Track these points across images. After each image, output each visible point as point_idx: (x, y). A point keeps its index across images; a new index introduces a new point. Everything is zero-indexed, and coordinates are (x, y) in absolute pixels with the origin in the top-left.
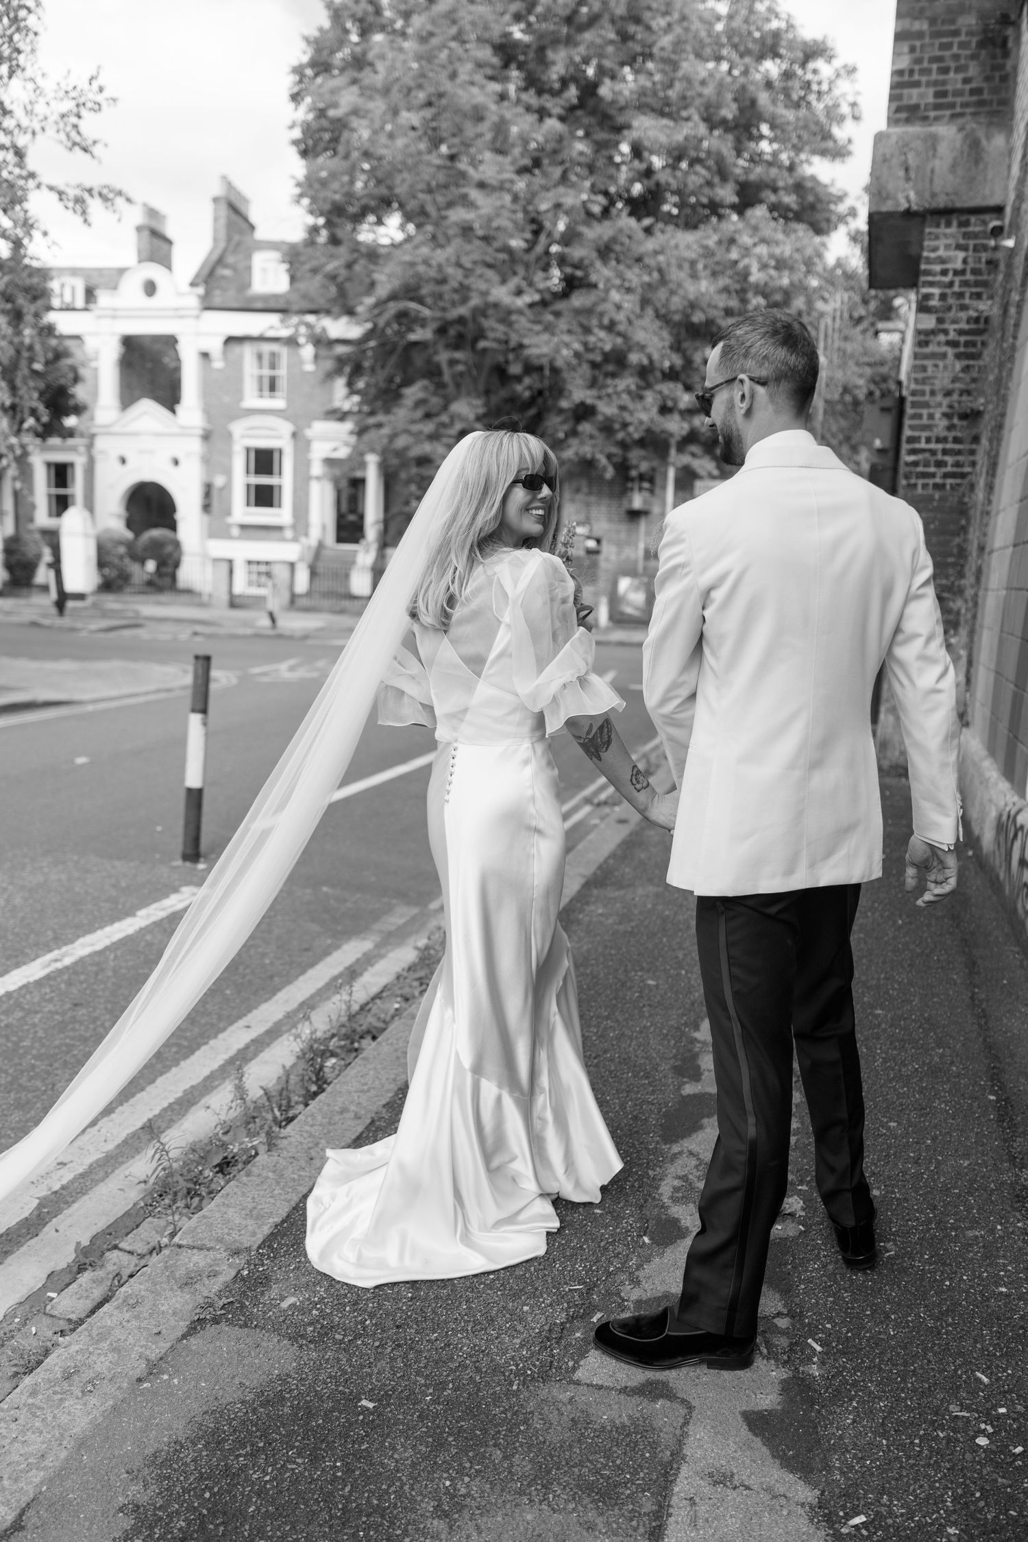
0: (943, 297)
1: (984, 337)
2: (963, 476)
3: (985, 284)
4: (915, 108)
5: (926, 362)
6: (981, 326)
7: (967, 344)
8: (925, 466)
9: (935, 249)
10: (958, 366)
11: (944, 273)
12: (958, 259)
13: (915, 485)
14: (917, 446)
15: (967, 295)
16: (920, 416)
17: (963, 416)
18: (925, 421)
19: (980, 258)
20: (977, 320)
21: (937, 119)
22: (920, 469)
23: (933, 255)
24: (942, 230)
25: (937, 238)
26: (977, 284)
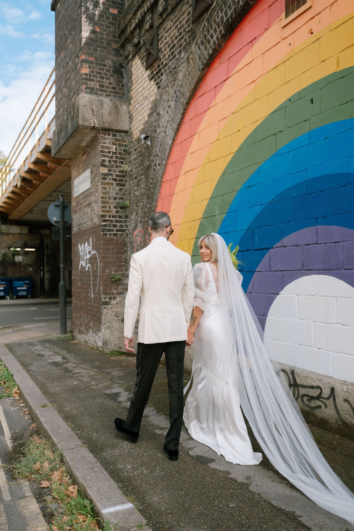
0: (110, 161)
1: (126, 178)
2: (124, 231)
3: (124, 159)
4: (92, 89)
5: (106, 186)
6: (124, 174)
7: (120, 180)
8: (109, 227)
9: (105, 143)
10: (118, 189)
11: (109, 152)
12: (113, 148)
13: (106, 234)
14: (105, 218)
15: (118, 162)
16: (106, 207)
17: (121, 208)
18: (107, 209)
19: (121, 149)
20: (123, 172)
21: (101, 95)
22: (107, 228)
23: (104, 145)
24: (106, 136)
25: (105, 139)
26: (121, 158)
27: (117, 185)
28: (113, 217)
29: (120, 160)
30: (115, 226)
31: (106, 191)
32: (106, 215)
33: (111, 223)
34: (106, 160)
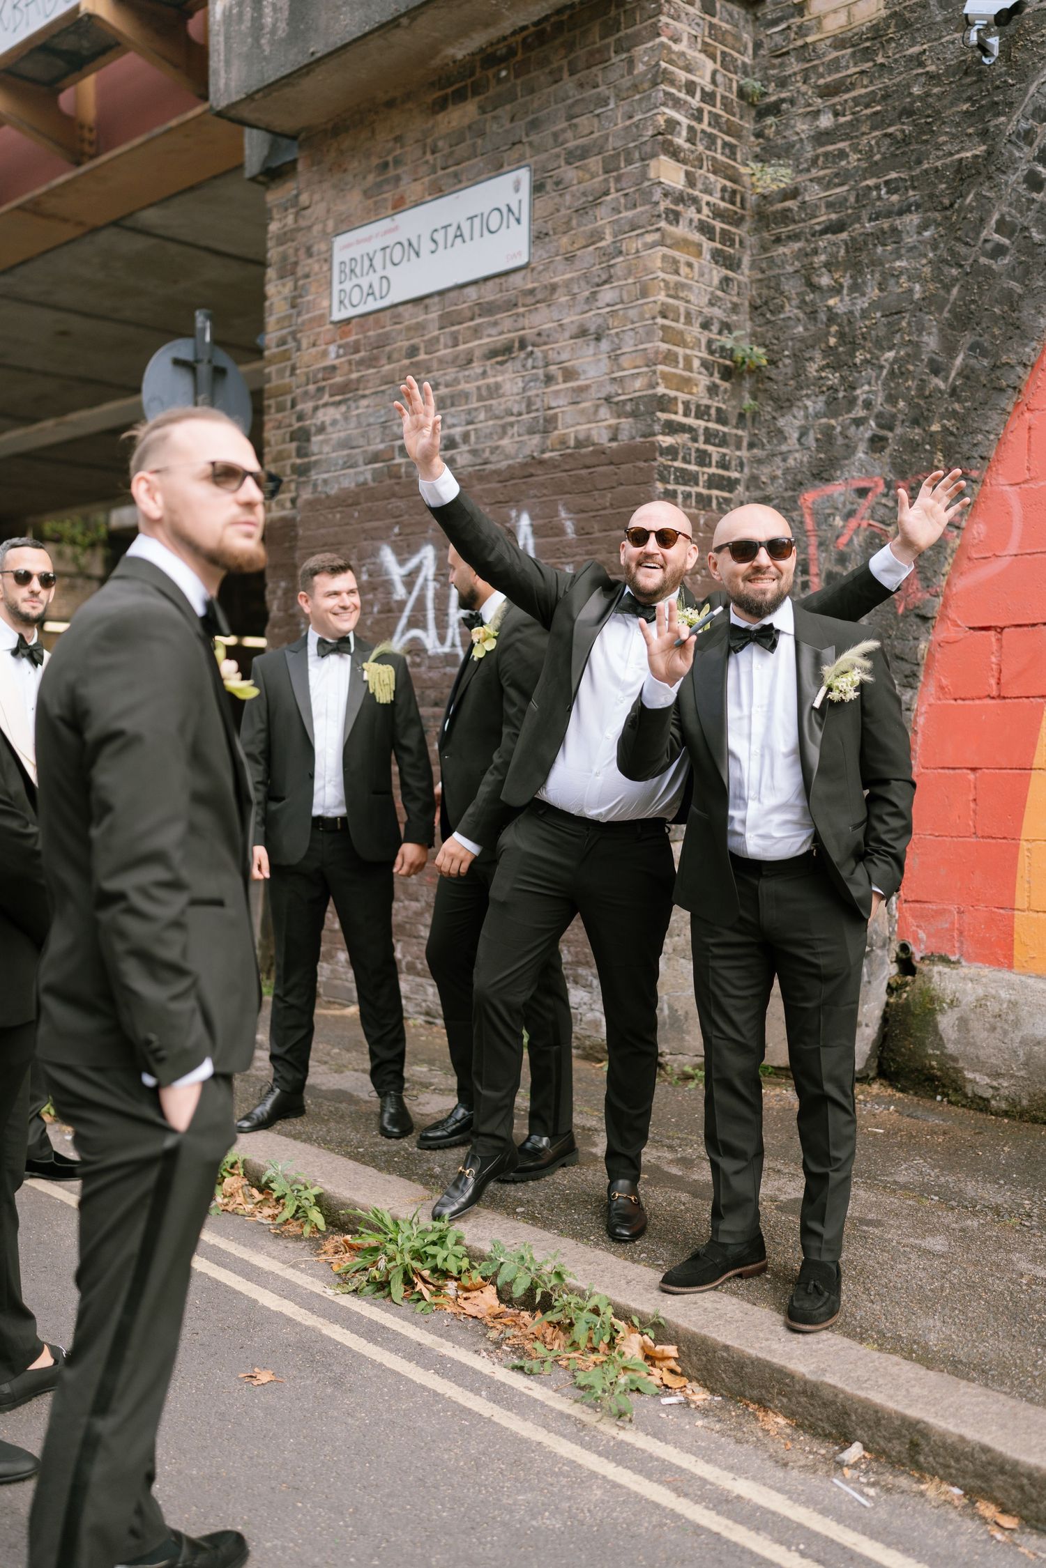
0: (691, 134)
1: (742, 232)
5: (677, 255)
6: (739, 209)
7: (724, 237)
8: (684, 459)
9: (676, 38)
10: (716, 275)
11: (691, 88)
12: (705, 72)
14: (673, 417)
15: (720, 143)
16: (675, 360)
17: (724, 372)
18: (681, 370)
19: (731, 80)
20: (733, 196)
22: (679, 464)
23: (674, 47)
25: (676, 15)
26: (730, 128)
27: (717, 256)
28: (702, 413)
29: (727, 138)
30: (703, 458)
31: (676, 278)
32: (676, 398)
33: (690, 444)
34: (679, 123)
